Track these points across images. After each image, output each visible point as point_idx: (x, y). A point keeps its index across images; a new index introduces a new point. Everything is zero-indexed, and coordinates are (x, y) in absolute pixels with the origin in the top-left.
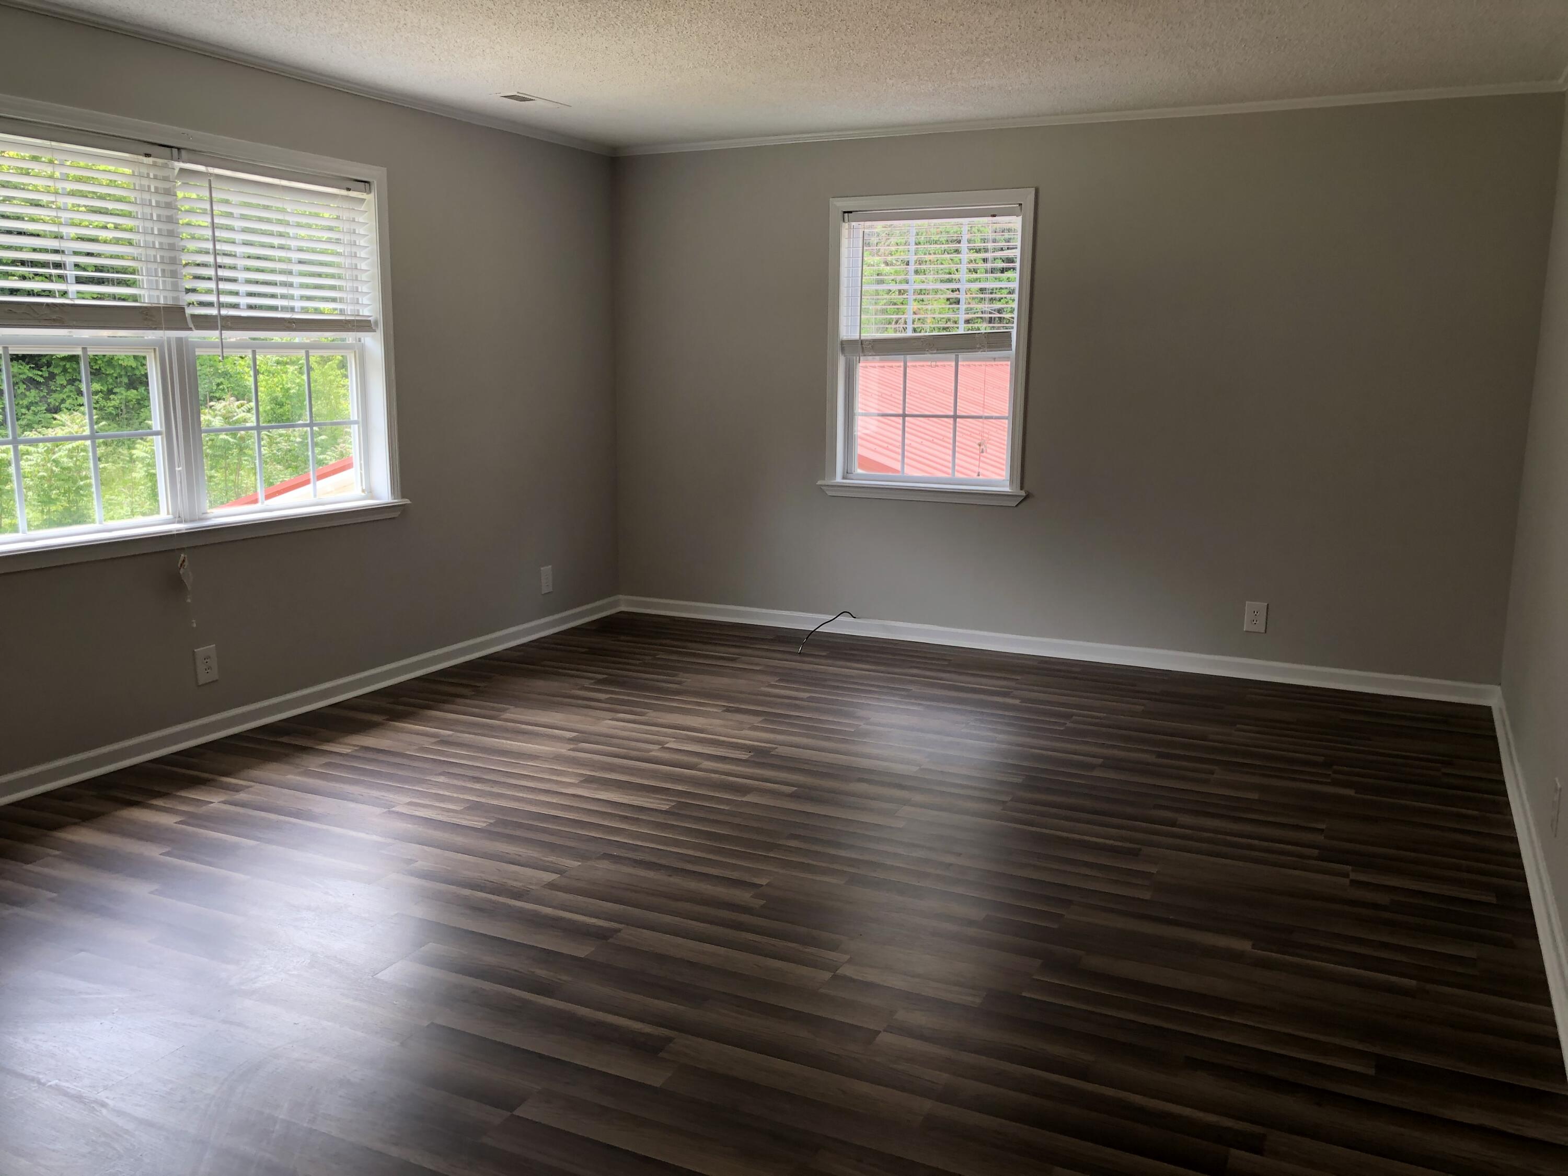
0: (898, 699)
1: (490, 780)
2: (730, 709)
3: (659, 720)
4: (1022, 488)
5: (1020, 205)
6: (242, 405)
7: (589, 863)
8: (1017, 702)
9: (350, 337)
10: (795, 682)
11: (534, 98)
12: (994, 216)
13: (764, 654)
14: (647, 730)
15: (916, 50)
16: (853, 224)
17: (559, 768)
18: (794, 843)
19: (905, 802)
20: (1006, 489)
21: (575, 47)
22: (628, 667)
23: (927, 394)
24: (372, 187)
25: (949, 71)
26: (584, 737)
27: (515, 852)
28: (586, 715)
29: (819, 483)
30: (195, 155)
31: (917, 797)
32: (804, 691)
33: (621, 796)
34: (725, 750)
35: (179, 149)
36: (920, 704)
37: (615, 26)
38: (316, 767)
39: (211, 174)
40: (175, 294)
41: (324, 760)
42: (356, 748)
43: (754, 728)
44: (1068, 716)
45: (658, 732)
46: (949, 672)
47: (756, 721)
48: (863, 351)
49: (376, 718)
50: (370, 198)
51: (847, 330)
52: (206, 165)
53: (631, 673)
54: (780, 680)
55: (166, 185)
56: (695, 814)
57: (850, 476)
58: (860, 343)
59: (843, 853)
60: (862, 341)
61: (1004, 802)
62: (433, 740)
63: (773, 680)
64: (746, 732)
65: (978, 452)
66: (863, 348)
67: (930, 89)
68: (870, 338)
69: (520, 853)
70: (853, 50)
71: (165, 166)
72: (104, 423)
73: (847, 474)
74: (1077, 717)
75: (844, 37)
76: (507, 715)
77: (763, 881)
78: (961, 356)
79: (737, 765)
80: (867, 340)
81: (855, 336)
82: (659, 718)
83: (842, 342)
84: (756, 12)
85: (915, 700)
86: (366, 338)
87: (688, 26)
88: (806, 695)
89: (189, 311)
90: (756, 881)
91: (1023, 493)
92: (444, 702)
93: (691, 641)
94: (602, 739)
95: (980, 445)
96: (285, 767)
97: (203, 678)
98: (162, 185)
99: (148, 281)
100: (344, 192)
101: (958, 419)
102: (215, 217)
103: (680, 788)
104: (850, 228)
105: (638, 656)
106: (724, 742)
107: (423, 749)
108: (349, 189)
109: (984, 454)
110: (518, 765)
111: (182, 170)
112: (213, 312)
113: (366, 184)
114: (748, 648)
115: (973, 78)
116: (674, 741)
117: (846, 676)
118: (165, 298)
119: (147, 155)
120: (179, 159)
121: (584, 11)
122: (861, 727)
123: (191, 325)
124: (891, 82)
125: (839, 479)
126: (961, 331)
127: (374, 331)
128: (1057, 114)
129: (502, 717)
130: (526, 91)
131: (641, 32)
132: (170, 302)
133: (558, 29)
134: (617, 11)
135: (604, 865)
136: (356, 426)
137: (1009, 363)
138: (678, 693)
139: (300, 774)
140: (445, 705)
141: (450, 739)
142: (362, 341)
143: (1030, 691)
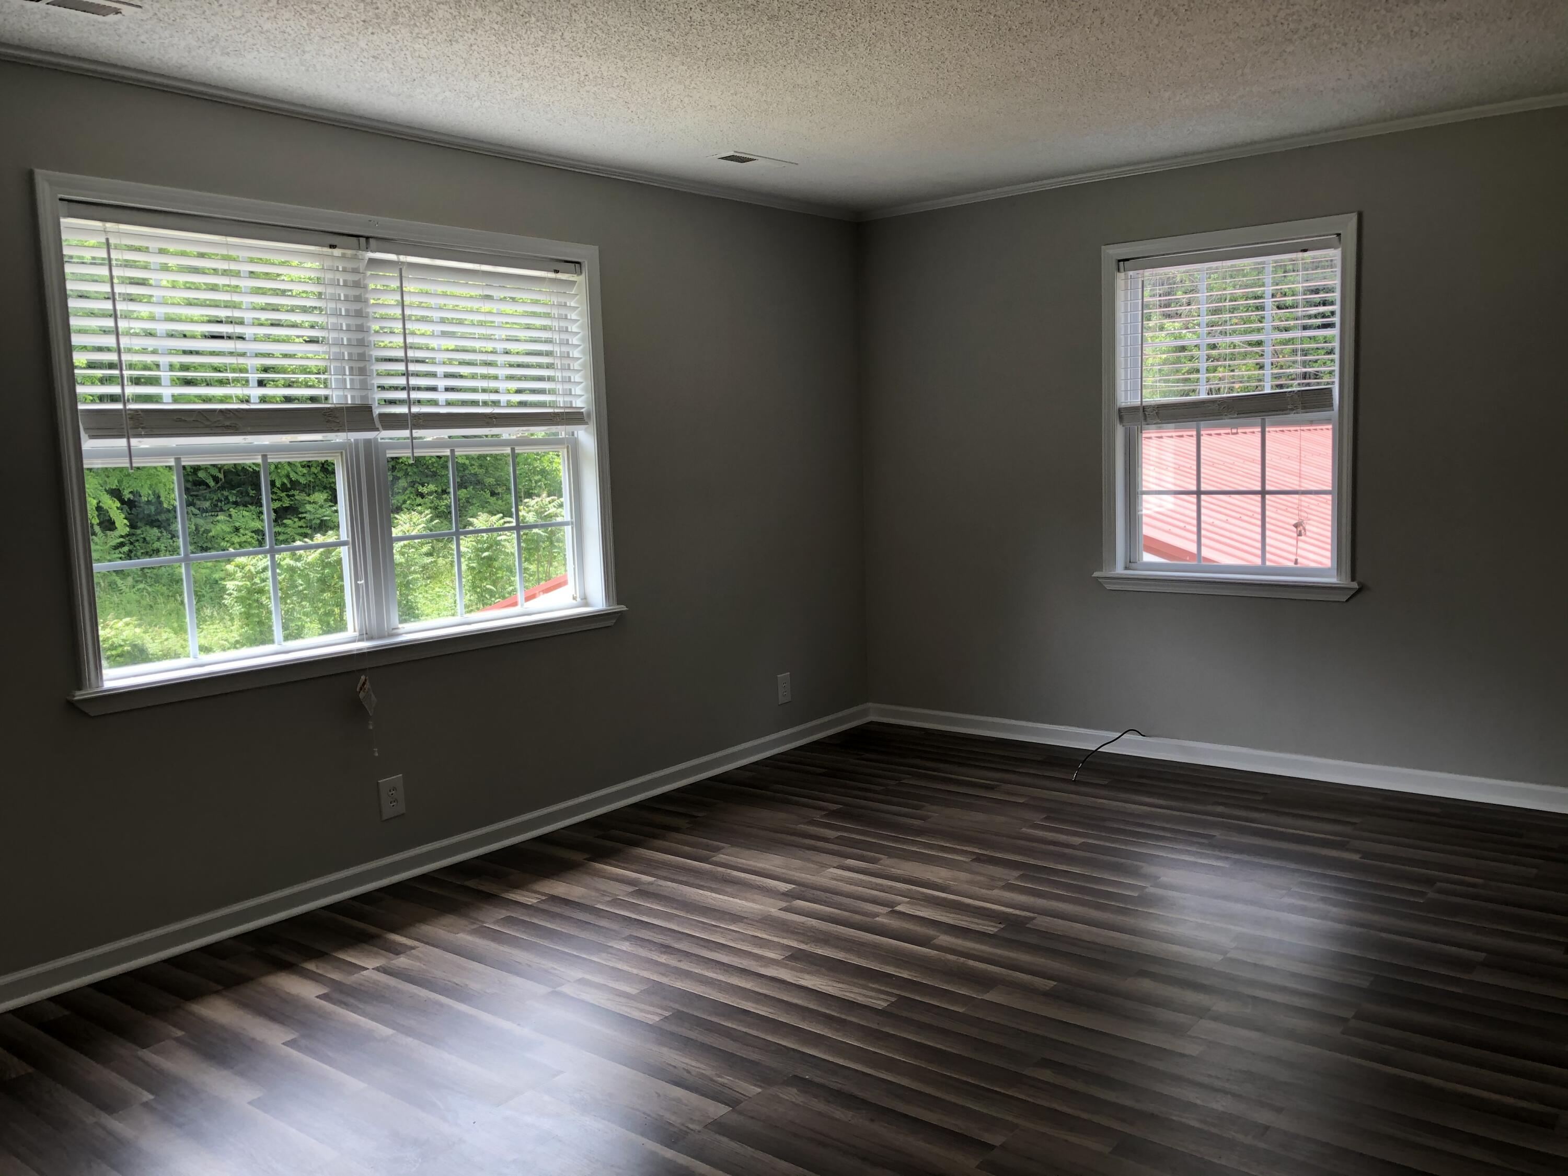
0: (1195, 850)
1: (679, 951)
2: (981, 857)
3: (893, 870)
4: (1353, 579)
5: (1339, 235)
6: (553, 501)
7: (774, 1090)
8: (1356, 857)
9: (562, 431)
10: (1063, 821)
11: (755, 158)
12: (1305, 251)
13: (1028, 780)
14: (877, 884)
15: (1195, 45)
16: (1131, 273)
17: (765, 936)
18: (1047, 1075)
19: (1202, 1012)
20: (1332, 580)
21: (781, 85)
22: (868, 795)
23: (1233, 464)
24: (583, 268)
25: (1240, 72)
26: (803, 891)
27: (684, 1066)
28: (808, 860)
29: (1096, 574)
30: (386, 243)
31: (1221, 1006)
32: (1075, 834)
33: (830, 983)
34: (968, 919)
35: (367, 238)
36: (1227, 858)
37: (820, 50)
38: (495, 923)
39: (403, 263)
40: (363, 393)
41: (503, 913)
42: (544, 898)
43: (1009, 887)
44: (1430, 882)
45: (891, 887)
46: (1264, 811)
47: (1012, 876)
48: (1145, 419)
49: (578, 857)
50: (581, 279)
51: (1126, 397)
52: (398, 254)
53: (870, 804)
54: (1046, 819)
55: (355, 277)
56: (916, 1017)
57: (1133, 565)
58: (1141, 410)
59: (1110, 1096)
60: (1144, 408)
61: (1345, 1020)
62: (631, 889)
63: (1038, 818)
64: (996, 893)
65: (1295, 535)
66: (1145, 415)
67: (1217, 100)
68: (1153, 403)
69: (689, 1068)
70: (1113, 53)
71: (355, 257)
72: (437, 521)
73: (1130, 563)
74: (1442, 884)
75: (1101, 37)
76: (721, 857)
77: (997, 1139)
78: (1268, 419)
79: (981, 943)
80: (1150, 406)
81: (1136, 402)
82: (893, 867)
83: (1120, 410)
84: (985, 10)
85: (1220, 851)
86: (579, 432)
87: (904, 39)
88: (1078, 840)
89: (377, 411)
90: (987, 1138)
91: (1355, 585)
92: (655, 837)
93: (946, 762)
94: (823, 895)
95: (1296, 526)
96: (462, 922)
97: (388, 811)
98: (351, 278)
99: (336, 380)
100: (551, 275)
101: (1267, 496)
102: (405, 308)
103: (905, 975)
104: (1126, 279)
105: (880, 780)
106: (968, 905)
107: (616, 902)
108: (556, 271)
109: (1302, 538)
110: (718, 929)
111: (372, 261)
112: (403, 410)
113: (576, 265)
114: (1014, 772)
115: (1273, 78)
116: (908, 903)
117: (1131, 814)
118: (353, 397)
119: (333, 246)
120: (367, 249)
121: (777, 32)
122: (1147, 890)
123: (378, 424)
124: (1167, 95)
125: (1120, 570)
126: (1268, 390)
127: (586, 423)
128: (1385, 120)
129: (714, 859)
130: (743, 149)
131: (852, 56)
132: (358, 402)
133: (755, 63)
134: (816, 29)
135: (791, 1094)
136: (570, 527)
137: (1330, 427)
138: (921, 832)
139: (474, 932)
140: (655, 841)
141: (651, 889)
142: (576, 435)
143: (1374, 841)
